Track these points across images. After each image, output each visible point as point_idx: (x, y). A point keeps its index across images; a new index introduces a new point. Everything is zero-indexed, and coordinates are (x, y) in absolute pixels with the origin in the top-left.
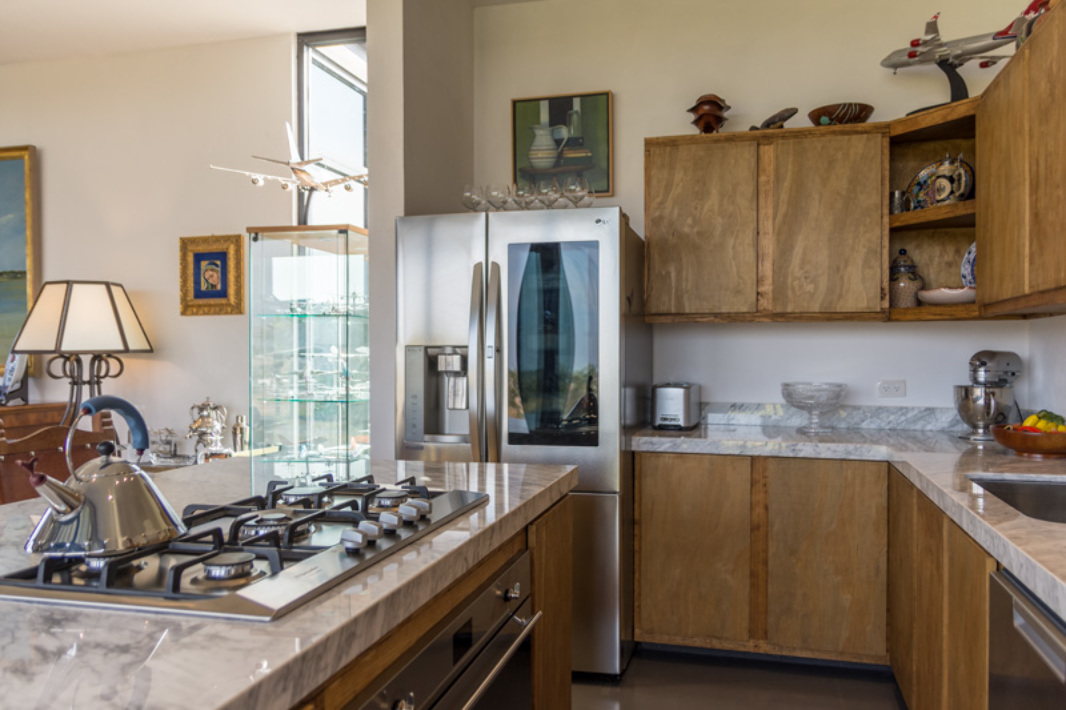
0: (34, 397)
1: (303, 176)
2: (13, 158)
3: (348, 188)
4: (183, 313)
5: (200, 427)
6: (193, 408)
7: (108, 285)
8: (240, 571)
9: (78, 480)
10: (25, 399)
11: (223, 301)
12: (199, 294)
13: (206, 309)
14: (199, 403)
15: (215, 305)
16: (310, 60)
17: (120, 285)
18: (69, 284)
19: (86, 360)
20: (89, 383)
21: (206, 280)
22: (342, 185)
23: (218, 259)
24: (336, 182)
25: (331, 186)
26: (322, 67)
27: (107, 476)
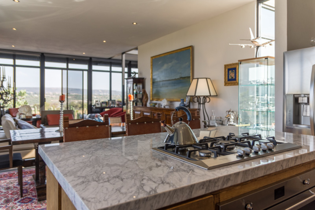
0: (192, 107)
1: (256, 43)
2: (188, 49)
3: (270, 45)
4: (225, 85)
5: (228, 117)
6: (227, 111)
7: (206, 79)
8: (207, 155)
9: (174, 126)
10: (190, 107)
11: (235, 82)
12: (229, 80)
13: (231, 84)
14: (228, 110)
15: (233, 83)
16: (261, 7)
17: (210, 79)
18: (198, 79)
19: (202, 98)
20: (203, 104)
21: (231, 76)
22: (269, 44)
23: (234, 70)
24: (266, 43)
25: (265, 44)
26: (265, 8)
27: (180, 126)
